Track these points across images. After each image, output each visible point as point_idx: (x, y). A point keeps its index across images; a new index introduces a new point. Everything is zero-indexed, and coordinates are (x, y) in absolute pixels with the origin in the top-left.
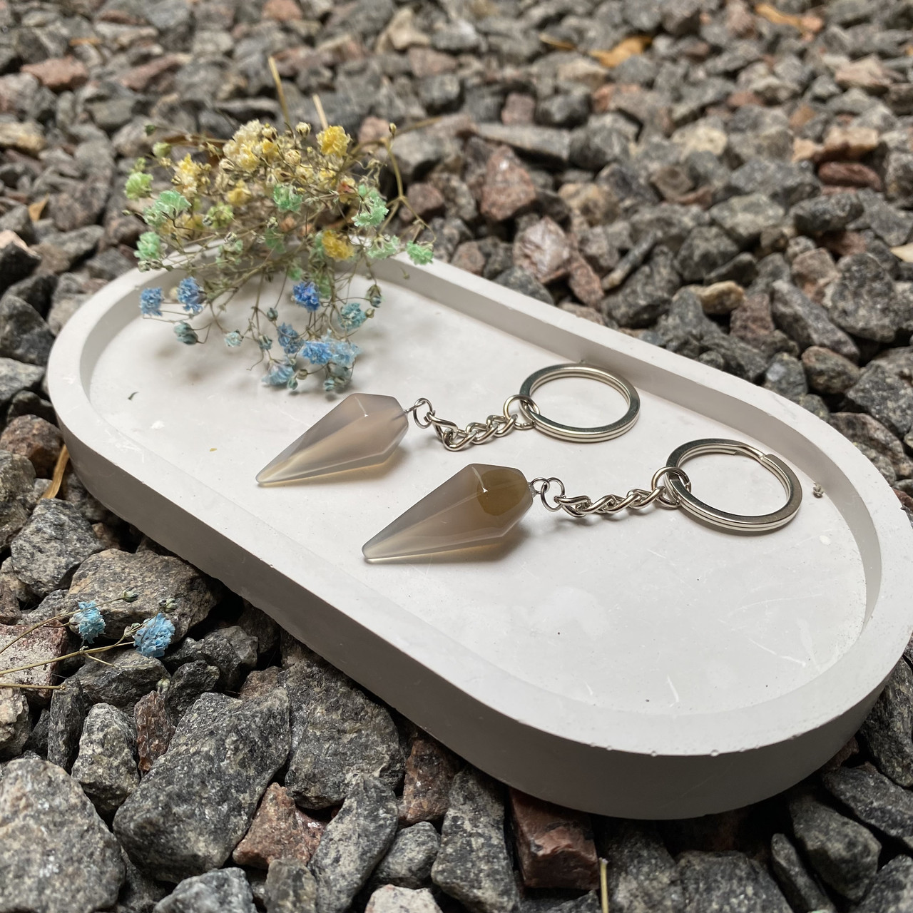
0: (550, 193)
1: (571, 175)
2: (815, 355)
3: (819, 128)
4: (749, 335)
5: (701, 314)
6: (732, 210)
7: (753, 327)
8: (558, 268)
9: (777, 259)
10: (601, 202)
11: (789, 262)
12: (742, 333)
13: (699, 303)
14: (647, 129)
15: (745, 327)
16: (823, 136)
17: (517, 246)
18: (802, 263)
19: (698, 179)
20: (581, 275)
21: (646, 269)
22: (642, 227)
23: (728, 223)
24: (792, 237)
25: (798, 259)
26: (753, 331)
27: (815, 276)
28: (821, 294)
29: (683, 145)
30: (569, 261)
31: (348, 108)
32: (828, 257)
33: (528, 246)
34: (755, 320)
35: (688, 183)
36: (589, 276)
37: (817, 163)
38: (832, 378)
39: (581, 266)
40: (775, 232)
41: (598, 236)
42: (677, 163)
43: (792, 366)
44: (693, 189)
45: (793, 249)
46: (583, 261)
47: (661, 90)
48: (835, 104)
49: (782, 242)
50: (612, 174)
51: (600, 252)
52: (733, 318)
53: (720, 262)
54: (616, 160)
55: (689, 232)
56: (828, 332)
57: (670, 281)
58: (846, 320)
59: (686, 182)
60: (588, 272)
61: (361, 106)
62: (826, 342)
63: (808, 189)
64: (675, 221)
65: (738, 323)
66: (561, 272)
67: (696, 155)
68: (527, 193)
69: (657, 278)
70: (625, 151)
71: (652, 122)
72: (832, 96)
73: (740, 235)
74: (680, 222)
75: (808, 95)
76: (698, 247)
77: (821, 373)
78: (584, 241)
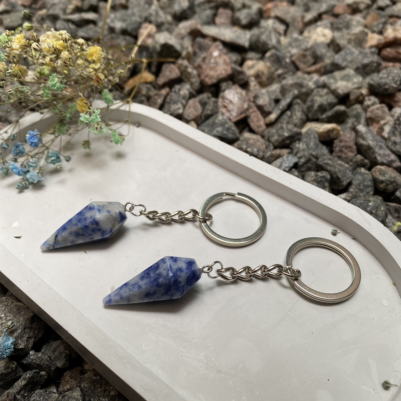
0: (238, 68)
1: (251, 55)
2: (379, 171)
3: (381, 26)
4: (343, 155)
5: (318, 142)
6: (335, 79)
7: (346, 151)
8: (242, 113)
9: (358, 107)
10: (266, 71)
11: (365, 109)
12: (339, 154)
13: (317, 136)
14: (291, 28)
15: (341, 151)
16: (383, 30)
17: (220, 100)
18: (372, 112)
19: (317, 59)
20: (254, 116)
21: (289, 113)
22: (287, 87)
23: (333, 87)
24: (367, 96)
25: (370, 109)
26: (345, 153)
27: (379, 119)
28: (381, 129)
29: (309, 37)
30: (247, 109)
31: (133, 19)
32: (386, 109)
33: (226, 101)
34: (347, 147)
35: (311, 60)
36: (258, 117)
37: (380, 48)
38: (388, 184)
39: (254, 112)
40: (358, 92)
41: (264, 94)
42: (306, 50)
43: (366, 176)
44: (314, 63)
45: (367, 102)
46: (255, 109)
47: (298, 6)
48: (389, 11)
49: (361, 98)
50: (272, 56)
51: (264, 103)
52: (334, 145)
53: (328, 108)
54: (274, 47)
55: (312, 91)
56: (386, 155)
57: (301, 119)
58: (395, 148)
59: (310, 60)
60: (258, 115)
61: (141, 17)
62: (385, 161)
63: (375, 65)
64: (305, 85)
65: (337, 149)
66: (243, 116)
67: (316, 44)
68: (226, 70)
69: (294, 117)
70: (279, 42)
71: (293, 25)
72: (387, 6)
73: (339, 94)
74: (307, 85)
75: (375, 6)
76: (316, 101)
77: (382, 182)
78: (256, 97)
